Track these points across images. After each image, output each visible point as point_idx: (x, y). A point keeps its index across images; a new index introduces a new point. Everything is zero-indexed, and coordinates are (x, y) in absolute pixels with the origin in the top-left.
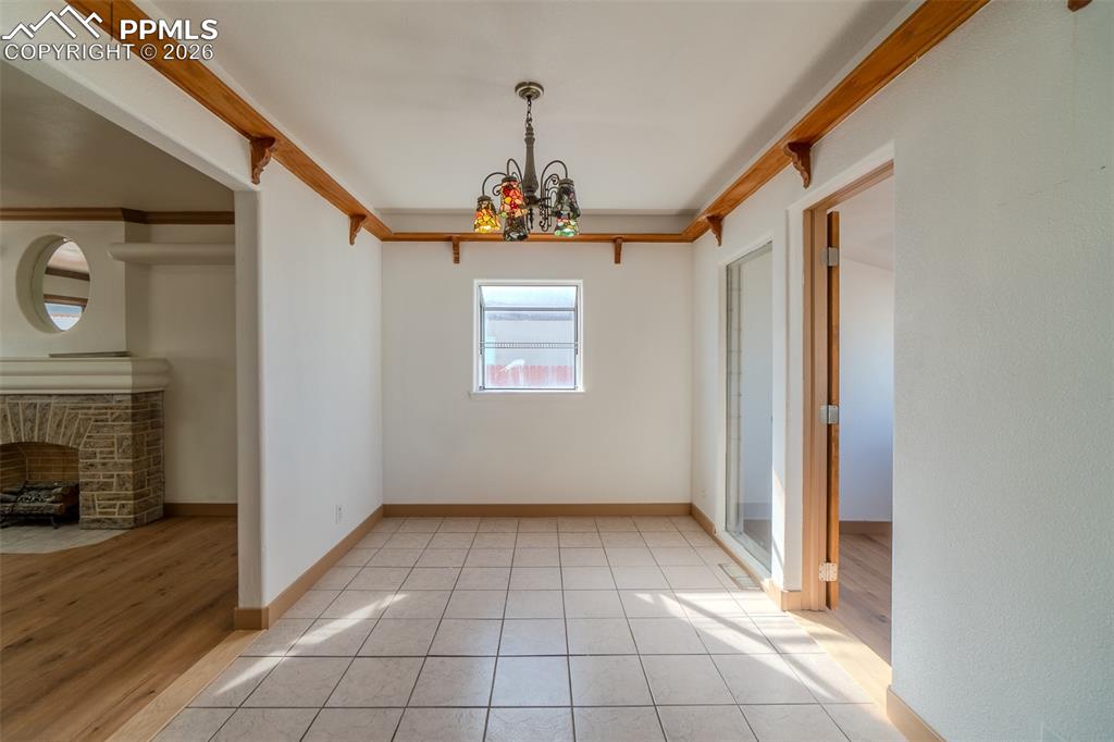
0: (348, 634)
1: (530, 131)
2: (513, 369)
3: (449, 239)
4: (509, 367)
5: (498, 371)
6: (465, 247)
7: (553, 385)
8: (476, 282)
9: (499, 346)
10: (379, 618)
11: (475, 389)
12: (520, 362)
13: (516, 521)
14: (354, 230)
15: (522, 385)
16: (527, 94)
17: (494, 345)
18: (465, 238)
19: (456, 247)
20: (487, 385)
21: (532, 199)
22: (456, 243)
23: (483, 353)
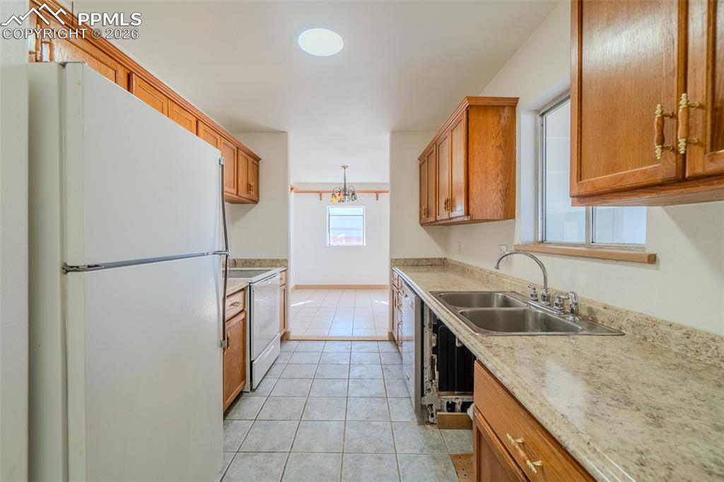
1: (345, 177)
2: (341, 238)
3: (318, 192)
4: (339, 237)
5: (335, 239)
6: (323, 195)
7: (355, 243)
8: (328, 207)
10: (305, 304)
11: (327, 245)
12: (343, 235)
15: (344, 243)
16: (344, 167)
17: (334, 229)
18: (323, 192)
19: (320, 195)
20: (331, 243)
21: (345, 195)
22: (320, 193)
23: (329, 232)
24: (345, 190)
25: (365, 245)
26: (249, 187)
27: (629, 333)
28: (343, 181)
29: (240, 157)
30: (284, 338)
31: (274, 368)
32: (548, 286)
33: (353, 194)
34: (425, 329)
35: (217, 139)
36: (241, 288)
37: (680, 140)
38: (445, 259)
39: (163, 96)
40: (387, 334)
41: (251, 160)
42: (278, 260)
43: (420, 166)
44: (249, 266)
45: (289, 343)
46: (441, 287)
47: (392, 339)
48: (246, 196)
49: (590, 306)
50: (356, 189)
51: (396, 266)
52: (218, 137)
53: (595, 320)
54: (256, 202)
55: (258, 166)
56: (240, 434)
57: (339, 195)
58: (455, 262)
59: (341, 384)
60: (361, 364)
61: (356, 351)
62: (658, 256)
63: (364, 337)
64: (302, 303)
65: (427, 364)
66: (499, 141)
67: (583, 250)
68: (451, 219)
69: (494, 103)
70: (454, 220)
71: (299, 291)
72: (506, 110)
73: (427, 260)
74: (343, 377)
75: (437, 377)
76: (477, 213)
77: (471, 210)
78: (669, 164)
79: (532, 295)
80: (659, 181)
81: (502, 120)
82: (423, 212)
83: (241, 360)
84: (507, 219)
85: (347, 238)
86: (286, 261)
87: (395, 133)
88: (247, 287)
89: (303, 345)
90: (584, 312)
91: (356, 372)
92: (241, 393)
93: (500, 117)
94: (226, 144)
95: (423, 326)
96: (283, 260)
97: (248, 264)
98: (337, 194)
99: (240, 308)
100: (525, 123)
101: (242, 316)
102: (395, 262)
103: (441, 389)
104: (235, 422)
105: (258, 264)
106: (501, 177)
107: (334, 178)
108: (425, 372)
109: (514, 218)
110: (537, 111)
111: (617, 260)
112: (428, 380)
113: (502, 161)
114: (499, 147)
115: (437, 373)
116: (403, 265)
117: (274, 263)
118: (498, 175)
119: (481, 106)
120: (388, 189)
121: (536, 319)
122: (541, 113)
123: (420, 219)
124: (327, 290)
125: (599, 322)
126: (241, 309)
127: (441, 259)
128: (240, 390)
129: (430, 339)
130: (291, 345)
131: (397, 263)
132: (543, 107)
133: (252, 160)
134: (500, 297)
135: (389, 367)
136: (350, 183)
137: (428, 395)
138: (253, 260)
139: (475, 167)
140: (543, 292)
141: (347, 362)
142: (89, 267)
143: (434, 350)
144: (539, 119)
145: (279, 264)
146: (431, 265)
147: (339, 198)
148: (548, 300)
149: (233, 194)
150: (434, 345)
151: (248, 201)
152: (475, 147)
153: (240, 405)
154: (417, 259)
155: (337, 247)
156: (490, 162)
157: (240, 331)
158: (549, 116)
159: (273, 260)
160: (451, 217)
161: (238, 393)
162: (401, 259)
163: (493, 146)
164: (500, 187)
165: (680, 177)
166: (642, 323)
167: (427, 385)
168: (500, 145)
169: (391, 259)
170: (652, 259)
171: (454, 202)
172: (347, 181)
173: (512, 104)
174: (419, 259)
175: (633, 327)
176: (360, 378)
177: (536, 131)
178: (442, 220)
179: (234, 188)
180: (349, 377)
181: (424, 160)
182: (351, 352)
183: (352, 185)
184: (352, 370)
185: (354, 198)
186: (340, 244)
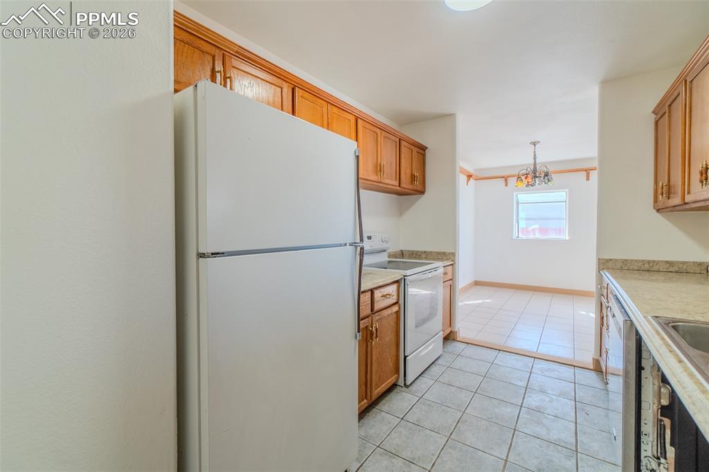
0: (477, 304)
1: (535, 155)
2: (533, 229)
3: (503, 177)
4: (531, 228)
5: (526, 231)
6: (509, 180)
8: (515, 194)
9: (527, 219)
10: (483, 303)
11: (514, 237)
12: (537, 226)
14: (468, 180)
15: (538, 236)
16: (535, 144)
17: (524, 219)
18: (509, 176)
19: (506, 180)
20: (520, 236)
21: (536, 177)
22: (506, 178)
23: (518, 222)
24: (535, 171)
25: (567, 238)
26: (413, 177)
28: (532, 161)
29: (403, 150)
30: (449, 338)
31: (434, 368)
33: (546, 175)
35: (377, 134)
36: (396, 279)
39: (323, 102)
40: (591, 361)
41: (415, 150)
42: (444, 253)
43: (657, 123)
44: (415, 258)
45: (455, 344)
47: (598, 369)
48: (410, 187)
50: (551, 169)
51: (608, 269)
52: (378, 131)
54: (422, 192)
55: (424, 155)
56: (385, 428)
57: (526, 178)
59: (509, 410)
60: (543, 391)
61: (539, 373)
63: (553, 356)
64: (481, 301)
71: (479, 287)
74: (514, 401)
75: (671, 456)
82: (660, 191)
83: (393, 352)
85: (541, 230)
86: (453, 254)
87: (608, 84)
88: (401, 279)
89: (470, 351)
91: (533, 400)
92: (394, 386)
94: (387, 138)
95: (640, 368)
96: (450, 253)
97: (414, 256)
98: (523, 178)
99: (393, 300)
101: (395, 308)
102: (604, 264)
104: (383, 414)
105: (424, 256)
107: (522, 159)
108: (643, 440)
112: (650, 454)
115: (671, 449)
116: (621, 269)
117: (440, 256)
123: (656, 201)
124: (515, 290)
126: (395, 301)
128: (393, 382)
129: (657, 392)
130: (456, 347)
131: (610, 265)
133: (417, 149)
135: (588, 408)
136: (540, 163)
138: (419, 252)
141: (523, 384)
142: (212, 254)
143: (664, 410)
145: (445, 258)
146: (677, 272)
147: (525, 181)
149: (395, 186)
150: (665, 402)
151: (413, 192)
153: (391, 397)
155: (527, 240)
157: (393, 323)
159: (439, 253)
161: (391, 384)
169: (600, 259)
172: (537, 161)
174: (654, 261)
176: (538, 410)
179: (396, 180)
180: (522, 403)
181: (663, 112)
182: (531, 373)
183: (545, 165)
184: (528, 397)
185: (546, 181)
186: (531, 237)
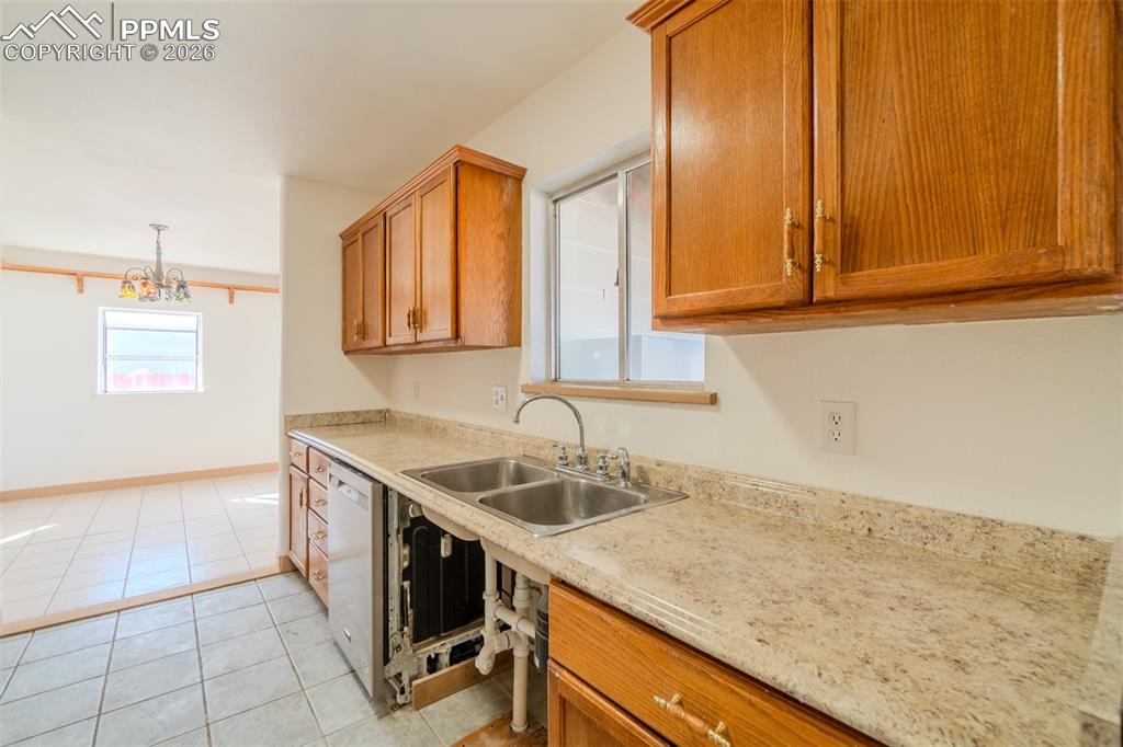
1: (159, 248)
2: (137, 376)
3: (75, 274)
4: (133, 374)
5: (120, 378)
6: (89, 282)
7: (176, 386)
8: (101, 309)
11: (100, 391)
12: (145, 371)
13: (141, 488)
15: (146, 387)
16: (158, 228)
17: (116, 357)
18: (87, 275)
19: (80, 281)
20: (111, 388)
21: (160, 286)
22: (80, 278)
23: (105, 364)
24: (158, 275)
25: (201, 389)
27: (691, 493)
28: (154, 258)
32: (586, 444)
33: (181, 286)
34: (390, 539)
37: (816, 256)
38: (388, 411)
43: (344, 250)
46: (414, 461)
49: (640, 464)
51: (296, 428)
53: (647, 481)
57: (143, 285)
58: (408, 415)
59: (185, 700)
60: (226, 639)
61: (209, 613)
62: (719, 395)
65: (394, 603)
66: (501, 228)
67: (615, 391)
68: (419, 343)
69: (495, 168)
70: (425, 346)
72: (510, 180)
73: (356, 413)
74: (186, 682)
75: (411, 618)
76: (470, 334)
77: (462, 330)
78: (795, 283)
79: (561, 458)
80: (782, 304)
81: (505, 197)
82: (351, 331)
84: (511, 346)
85: (154, 378)
89: (46, 642)
90: (633, 474)
91: (216, 662)
93: (502, 191)
95: (386, 535)
98: (138, 285)
100: (534, 207)
102: (292, 422)
103: (418, 637)
106: (502, 284)
107: (137, 249)
108: (391, 618)
109: (520, 345)
110: (549, 195)
111: (673, 403)
112: (395, 630)
113: (504, 258)
114: (501, 236)
115: (410, 612)
116: (314, 426)
118: (499, 280)
119: (477, 166)
120: (281, 285)
121: (576, 493)
122: (554, 198)
123: (345, 341)
125: (653, 484)
127: (380, 412)
129: (399, 555)
131: (299, 422)
132: (559, 191)
134: (511, 467)
135: (297, 626)
136: (169, 264)
137: (395, 656)
139: (467, 263)
140: (579, 452)
141: (190, 644)
143: (406, 574)
144: (552, 206)
146: (362, 423)
148: (585, 463)
150: (406, 564)
152: (468, 229)
154: (338, 414)
155: (126, 396)
156: (489, 257)
158: (563, 205)
160: (419, 339)
162: (306, 415)
163: (493, 233)
164: (503, 297)
165: (807, 299)
166: (706, 478)
167: (394, 640)
168: (502, 233)
169: (286, 417)
170: (713, 400)
171: (426, 316)
172: (163, 259)
173: (517, 176)
175: (696, 485)
176: (231, 670)
177: (548, 221)
178: (395, 345)
180: (202, 677)
181: (352, 239)
182: (195, 621)
183: (178, 268)
184: (208, 660)
185: (182, 295)
186: (134, 388)
